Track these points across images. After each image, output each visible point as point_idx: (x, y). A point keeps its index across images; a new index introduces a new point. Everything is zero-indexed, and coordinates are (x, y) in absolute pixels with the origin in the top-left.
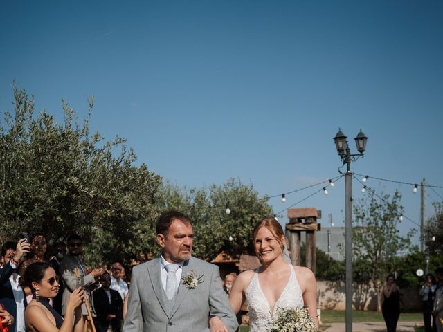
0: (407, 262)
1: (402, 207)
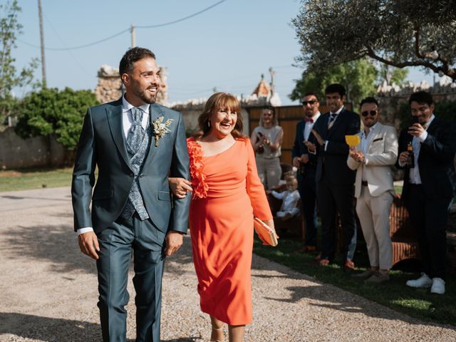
0: (33, 101)
1: (19, 26)
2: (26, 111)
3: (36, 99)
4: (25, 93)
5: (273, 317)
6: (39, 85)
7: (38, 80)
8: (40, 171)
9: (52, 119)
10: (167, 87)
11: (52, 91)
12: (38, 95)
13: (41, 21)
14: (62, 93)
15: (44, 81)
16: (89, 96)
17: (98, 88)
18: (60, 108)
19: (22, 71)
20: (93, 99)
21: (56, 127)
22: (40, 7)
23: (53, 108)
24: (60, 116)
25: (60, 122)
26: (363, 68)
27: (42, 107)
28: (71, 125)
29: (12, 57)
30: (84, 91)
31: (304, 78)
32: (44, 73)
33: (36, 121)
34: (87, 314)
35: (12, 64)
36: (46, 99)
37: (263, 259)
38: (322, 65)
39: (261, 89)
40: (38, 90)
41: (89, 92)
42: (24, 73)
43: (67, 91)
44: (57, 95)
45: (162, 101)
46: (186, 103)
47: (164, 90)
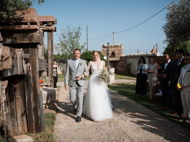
6: (86, 50)
11: (89, 52)
12: (85, 53)
13: (87, 32)
14: (92, 52)
15: (87, 49)
17: (102, 51)
18: (91, 57)
22: (87, 28)
23: (89, 57)
26: (188, 44)
27: (86, 56)
29: (79, 42)
31: (168, 47)
32: (87, 47)
35: (79, 44)
36: (87, 54)
38: (174, 43)
39: (154, 51)
40: (85, 51)
41: (100, 52)
42: (82, 47)
44: (90, 53)
45: (121, 54)
46: (129, 55)
47: (122, 51)
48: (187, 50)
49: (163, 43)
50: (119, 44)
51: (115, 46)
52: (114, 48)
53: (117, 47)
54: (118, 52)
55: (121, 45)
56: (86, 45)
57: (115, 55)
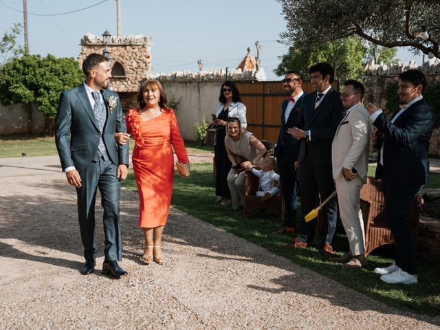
2: (7, 77)
3: (18, 65)
4: (7, 59)
5: (246, 301)
6: (21, 51)
7: (20, 47)
8: (21, 139)
9: (33, 87)
10: (151, 58)
11: (34, 58)
12: (20, 62)
14: (44, 60)
15: (26, 47)
16: (72, 64)
17: (81, 57)
18: (42, 76)
19: (4, 36)
20: (76, 68)
21: (37, 95)
23: (35, 76)
24: (42, 84)
25: (42, 90)
26: (351, 45)
27: (23, 74)
28: (53, 93)
30: (66, 59)
31: (290, 53)
32: (26, 40)
33: (17, 87)
34: (58, 290)
36: (28, 66)
37: (240, 239)
38: (309, 43)
39: (247, 63)
40: (20, 56)
41: (71, 60)
42: (6, 39)
43: (49, 58)
44: (38, 62)
45: (145, 72)
46: (170, 75)
47: (148, 60)
48: (346, 64)
49: (279, 41)
50: (137, 37)
51: (123, 43)
52: (122, 49)
53: (131, 45)
54: (135, 64)
55: (145, 39)
56: (22, 33)
57: (124, 75)
